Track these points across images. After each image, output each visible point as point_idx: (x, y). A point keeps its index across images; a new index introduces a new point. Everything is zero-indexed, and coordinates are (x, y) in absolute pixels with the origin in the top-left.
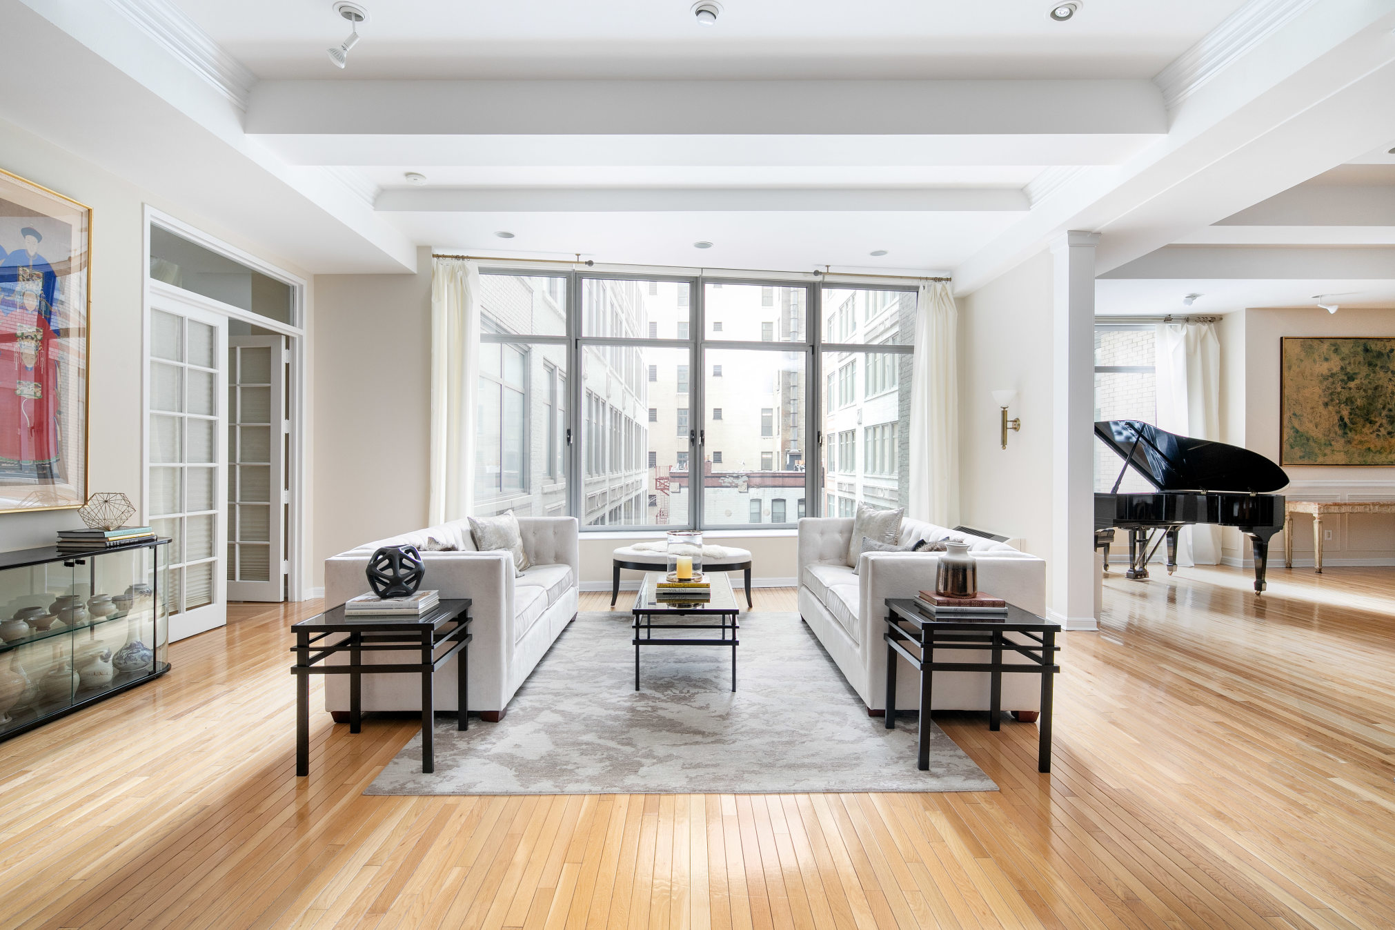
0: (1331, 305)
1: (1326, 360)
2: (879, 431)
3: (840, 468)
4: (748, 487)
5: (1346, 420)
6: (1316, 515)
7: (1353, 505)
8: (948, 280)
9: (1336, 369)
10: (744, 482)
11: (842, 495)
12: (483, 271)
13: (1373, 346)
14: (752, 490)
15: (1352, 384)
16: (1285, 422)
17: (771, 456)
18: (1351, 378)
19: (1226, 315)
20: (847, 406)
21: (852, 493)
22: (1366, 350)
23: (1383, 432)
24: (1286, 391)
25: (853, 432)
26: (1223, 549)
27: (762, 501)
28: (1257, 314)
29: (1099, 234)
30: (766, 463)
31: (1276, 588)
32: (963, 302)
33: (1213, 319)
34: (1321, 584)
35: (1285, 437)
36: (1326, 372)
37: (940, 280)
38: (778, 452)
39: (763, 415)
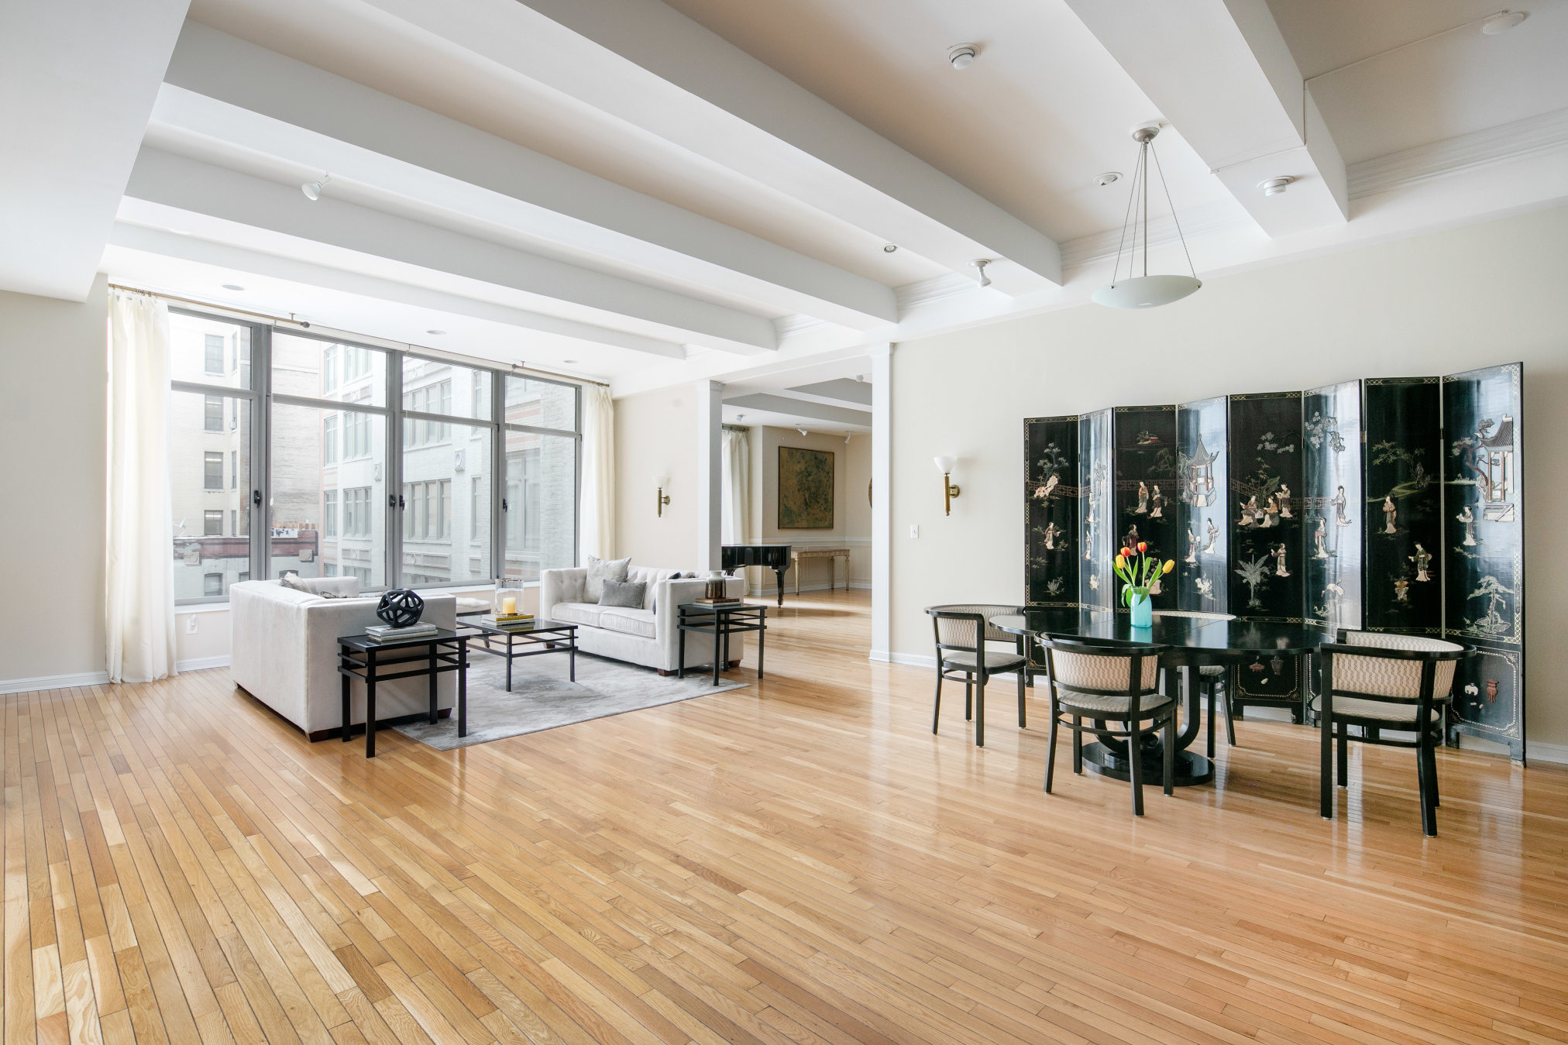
0: (803, 430)
1: (799, 462)
2: (434, 490)
3: (346, 531)
4: (202, 557)
5: (807, 500)
6: (796, 559)
7: (812, 552)
8: (608, 386)
9: (803, 469)
10: (194, 551)
11: (349, 563)
12: (171, 309)
13: (820, 457)
14: (207, 562)
15: (810, 479)
16: (781, 501)
17: (220, 516)
18: (809, 475)
19: (751, 427)
20: (355, 459)
21: (368, 561)
22: (816, 458)
23: (822, 508)
24: (781, 480)
25: (367, 490)
26: (750, 584)
27: (224, 576)
28: (769, 429)
29: (724, 384)
30: (211, 527)
31: (786, 604)
32: (616, 403)
33: (744, 430)
34: (799, 600)
35: (781, 510)
36: (799, 471)
37: (602, 384)
38: (234, 512)
39: (207, 459)
